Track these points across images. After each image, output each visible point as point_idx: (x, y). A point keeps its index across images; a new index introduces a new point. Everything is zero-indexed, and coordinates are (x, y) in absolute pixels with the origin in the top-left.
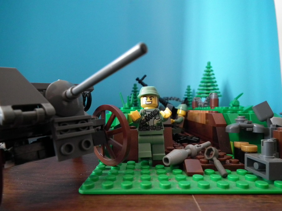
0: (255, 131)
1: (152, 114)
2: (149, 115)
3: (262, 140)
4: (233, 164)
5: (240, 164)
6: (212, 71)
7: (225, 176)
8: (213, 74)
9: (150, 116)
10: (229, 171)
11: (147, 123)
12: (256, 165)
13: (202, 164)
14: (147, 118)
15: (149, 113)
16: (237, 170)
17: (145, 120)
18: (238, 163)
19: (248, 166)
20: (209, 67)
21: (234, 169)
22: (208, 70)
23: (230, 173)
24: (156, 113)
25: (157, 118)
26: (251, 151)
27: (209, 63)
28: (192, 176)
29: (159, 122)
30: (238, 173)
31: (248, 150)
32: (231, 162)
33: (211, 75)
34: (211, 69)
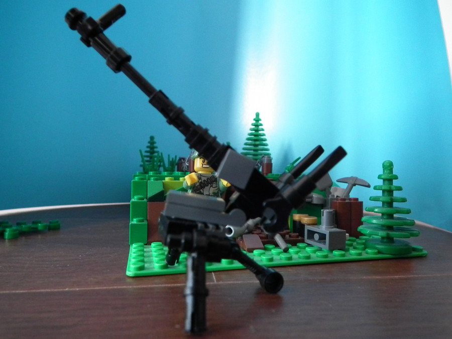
0: (315, 202)
1: (209, 181)
2: (204, 181)
3: (322, 210)
4: (293, 239)
5: (300, 238)
6: (261, 125)
7: (286, 251)
8: (263, 130)
9: (206, 183)
10: (289, 245)
11: (201, 190)
12: (316, 237)
13: (263, 240)
14: (202, 185)
15: (206, 179)
16: (298, 244)
17: (199, 187)
18: (298, 236)
19: (308, 238)
20: (257, 120)
21: (294, 243)
22: (256, 124)
23: (291, 247)
24: (213, 180)
25: (214, 185)
26: (311, 223)
27: (258, 115)
28: (253, 252)
29: (216, 191)
30: (299, 247)
31: (309, 222)
32: (290, 236)
33: (260, 131)
34: (260, 122)
